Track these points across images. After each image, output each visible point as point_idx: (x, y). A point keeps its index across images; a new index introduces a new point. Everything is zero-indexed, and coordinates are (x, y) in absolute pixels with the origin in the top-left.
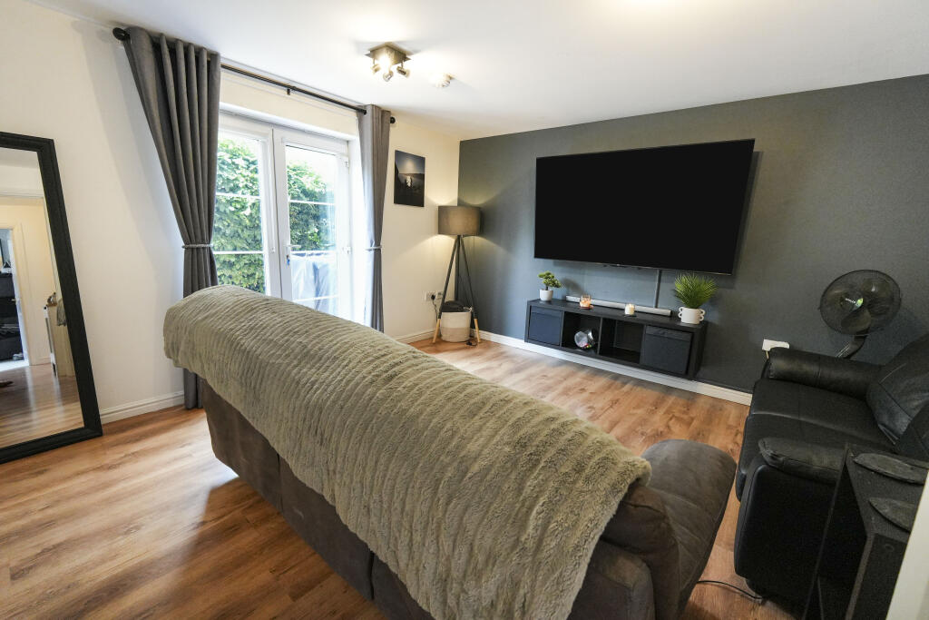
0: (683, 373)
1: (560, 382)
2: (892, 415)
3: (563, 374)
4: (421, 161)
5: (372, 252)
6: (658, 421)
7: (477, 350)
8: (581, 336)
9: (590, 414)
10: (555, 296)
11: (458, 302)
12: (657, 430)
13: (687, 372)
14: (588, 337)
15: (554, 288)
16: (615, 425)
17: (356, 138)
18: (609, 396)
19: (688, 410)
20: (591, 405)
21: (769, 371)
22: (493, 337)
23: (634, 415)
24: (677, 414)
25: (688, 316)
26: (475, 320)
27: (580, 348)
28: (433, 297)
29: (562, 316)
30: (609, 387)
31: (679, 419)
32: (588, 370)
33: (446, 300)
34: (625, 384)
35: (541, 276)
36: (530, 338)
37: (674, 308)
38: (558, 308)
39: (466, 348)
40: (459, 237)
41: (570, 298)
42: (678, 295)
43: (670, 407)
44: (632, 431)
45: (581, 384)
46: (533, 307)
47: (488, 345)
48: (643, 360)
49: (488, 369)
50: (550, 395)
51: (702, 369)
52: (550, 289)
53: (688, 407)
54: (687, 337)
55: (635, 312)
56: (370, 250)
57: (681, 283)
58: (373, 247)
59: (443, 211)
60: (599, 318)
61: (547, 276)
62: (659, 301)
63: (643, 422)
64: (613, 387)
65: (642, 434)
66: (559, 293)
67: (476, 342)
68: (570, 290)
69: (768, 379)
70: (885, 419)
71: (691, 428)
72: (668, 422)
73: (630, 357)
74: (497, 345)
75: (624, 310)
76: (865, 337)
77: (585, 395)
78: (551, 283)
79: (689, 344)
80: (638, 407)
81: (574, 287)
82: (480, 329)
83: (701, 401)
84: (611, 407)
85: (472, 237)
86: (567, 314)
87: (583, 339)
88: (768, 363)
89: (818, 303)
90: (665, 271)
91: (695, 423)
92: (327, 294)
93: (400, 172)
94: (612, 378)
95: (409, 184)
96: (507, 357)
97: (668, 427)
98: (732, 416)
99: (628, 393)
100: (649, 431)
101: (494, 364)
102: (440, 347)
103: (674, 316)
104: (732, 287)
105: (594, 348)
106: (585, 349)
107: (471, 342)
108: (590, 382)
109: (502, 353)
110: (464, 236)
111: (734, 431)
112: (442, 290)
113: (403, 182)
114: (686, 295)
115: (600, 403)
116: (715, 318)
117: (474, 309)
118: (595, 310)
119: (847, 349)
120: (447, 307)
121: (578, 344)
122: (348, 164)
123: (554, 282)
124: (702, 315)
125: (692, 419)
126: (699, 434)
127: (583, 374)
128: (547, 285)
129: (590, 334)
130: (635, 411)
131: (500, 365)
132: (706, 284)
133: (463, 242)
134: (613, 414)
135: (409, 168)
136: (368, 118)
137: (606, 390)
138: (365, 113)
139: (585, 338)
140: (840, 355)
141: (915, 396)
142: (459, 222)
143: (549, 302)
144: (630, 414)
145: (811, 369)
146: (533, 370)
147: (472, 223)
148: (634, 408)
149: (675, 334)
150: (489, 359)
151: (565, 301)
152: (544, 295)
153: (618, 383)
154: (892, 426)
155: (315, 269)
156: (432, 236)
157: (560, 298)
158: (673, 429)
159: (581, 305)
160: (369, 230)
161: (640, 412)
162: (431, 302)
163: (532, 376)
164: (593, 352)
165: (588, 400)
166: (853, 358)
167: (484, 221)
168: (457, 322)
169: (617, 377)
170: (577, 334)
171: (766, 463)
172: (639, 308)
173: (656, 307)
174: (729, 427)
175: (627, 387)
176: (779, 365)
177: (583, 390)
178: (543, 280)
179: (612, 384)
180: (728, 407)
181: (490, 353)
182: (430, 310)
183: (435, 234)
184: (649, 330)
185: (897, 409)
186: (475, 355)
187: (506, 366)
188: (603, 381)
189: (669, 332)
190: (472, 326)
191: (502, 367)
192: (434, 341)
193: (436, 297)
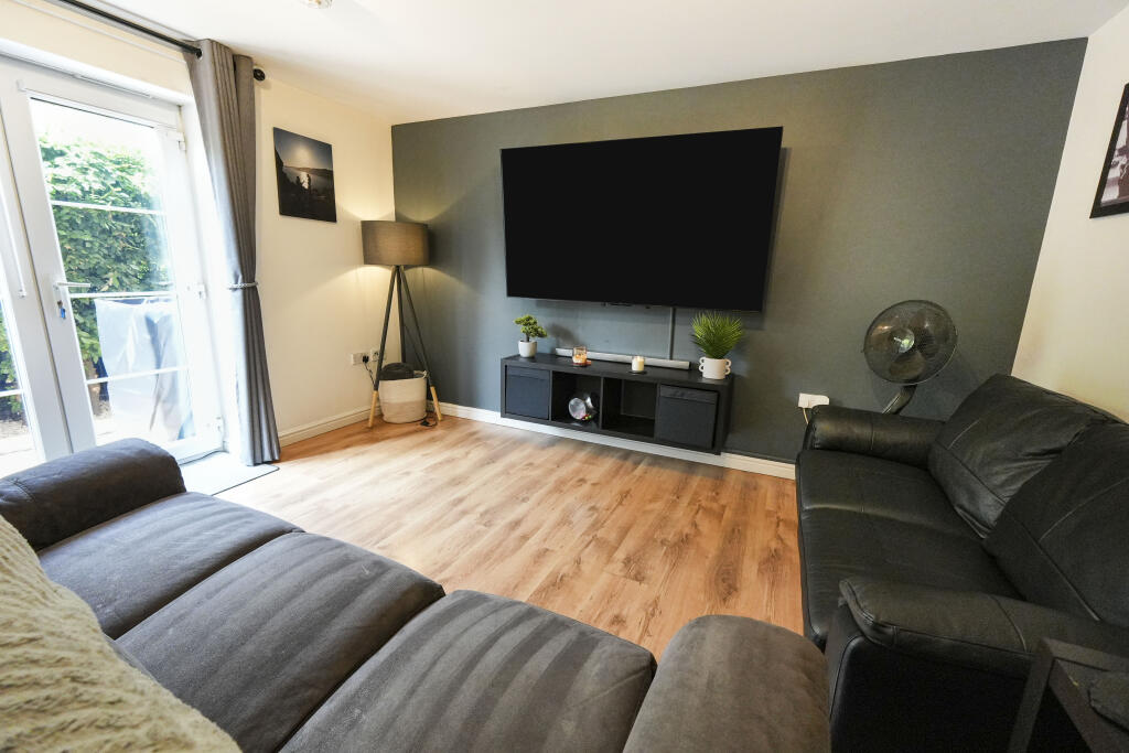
0: (710, 445)
1: (551, 471)
2: (973, 496)
3: (556, 459)
4: (324, 150)
5: (239, 294)
6: (681, 517)
7: (438, 432)
8: (577, 404)
9: (591, 520)
10: (539, 350)
11: (406, 365)
12: (681, 532)
13: (713, 445)
14: (586, 404)
15: (537, 338)
16: (626, 533)
17: (188, 98)
18: (618, 485)
19: (717, 494)
20: (592, 504)
21: (814, 438)
22: (461, 411)
23: (651, 511)
24: (704, 503)
25: (711, 369)
26: (432, 389)
27: (578, 421)
28: (366, 359)
29: (549, 378)
30: (617, 472)
31: (708, 511)
32: (589, 449)
33: (385, 363)
34: (637, 464)
35: (518, 323)
36: (508, 411)
37: (693, 359)
38: (544, 366)
39: (421, 431)
40: (398, 267)
41: (561, 351)
42: (697, 343)
43: (696, 493)
44: (649, 541)
45: (578, 471)
46: (510, 368)
47: (452, 422)
48: (658, 433)
49: (450, 461)
50: (535, 495)
51: (730, 436)
52: (532, 340)
53: (717, 490)
54: (710, 397)
55: (646, 366)
56: (235, 289)
57: (700, 325)
58: (240, 284)
59: (368, 228)
60: (598, 378)
61: (527, 322)
62: (675, 352)
63: (663, 522)
64: (621, 472)
65: (663, 543)
66: (545, 346)
67: (435, 419)
68: (561, 341)
69: (812, 448)
70: (964, 500)
71: (723, 523)
72: (694, 517)
73: (641, 428)
74: (468, 421)
75: (630, 364)
76: (915, 387)
77: (586, 488)
78: (533, 331)
79: (714, 406)
80: (655, 499)
81: (565, 336)
82: (439, 400)
83: (731, 479)
84: (620, 503)
85: (420, 269)
86: (557, 375)
87: (580, 408)
88: (810, 428)
89: (861, 344)
90: (678, 310)
91: (728, 514)
92: (175, 364)
93: (286, 163)
94: (620, 457)
95: (306, 186)
96: (478, 439)
97: (695, 525)
98: (769, 495)
99: (641, 479)
100: (671, 537)
101: (458, 452)
102: (378, 433)
103: (694, 369)
104: (760, 328)
105: (595, 419)
106: (583, 422)
107: (428, 420)
108: (591, 467)
109: (474, 433)
110: (407, 267)
111: (775, 520)
112: (378, 349)
113: (294, 180)
114: (708, 341)
115: (606, 499)
116: (743, 369)
117: (429, 372)
118: (595, 365)
119: (894, 402)
120: (387, 373)
121: (574, 415)
122: (184, 144)
123: (536, 330)
124: (727, 367)
125: (724, 507)
126: (733, 531)
127: (582, 455)
128: (528, 334)
129: (589, 400)
130: (652, 506)
131: (467, 453)
132: (732, 326)
133: (405, 278)
134: (622, 515)
135: (302, 160)
136: (205, 63)
137: (613, 477)
138: (199, 54)
139: (582, 406)
140: (888, 408)
141: (997, 468)
142: (393, 246)
143: (532, 358)
144: (645, 512)
145: (862, 432)
146: (515, 456)
147: (415, 247)
148: (650, 501)
149: (697, 395)
150: (454, 445)
151: (554, 356)
152: (524, 349)
153: (629, 463)
154: (972, 509)
155: (150, 325)
156: (356, 268)
157: (547, 351)
158: (700, 528)
159: (575, 360)
160: (229, 256)
161: (658, 506)
162: (363, 365)
163: (512, 466)
164: (594, 424)
165: (589, 497)
166: (902, 413)
167: (435, 245)
168: (406, 394)
169: (627, 454)
170: (572, 402)
171: (863, 634)
172: (650, 361)
173: (671, 358)
174: (768, 514)
175: (642, 467)
176: (825, 429)
177: (582, 481)
178: (522, 328)
179: (621, 467)
180: (763, 483)
181: (455, 435)
182: (363, 378)
183: (360, 265)
184: (664, 392)
185: (978, 487)
186: (432, 440)
187: (477, 454)
188: (608, 464)
189: (689, 392)
190: (429, 396)
191: (470, 456)
192: (370, 424)
193: (371, 359)
